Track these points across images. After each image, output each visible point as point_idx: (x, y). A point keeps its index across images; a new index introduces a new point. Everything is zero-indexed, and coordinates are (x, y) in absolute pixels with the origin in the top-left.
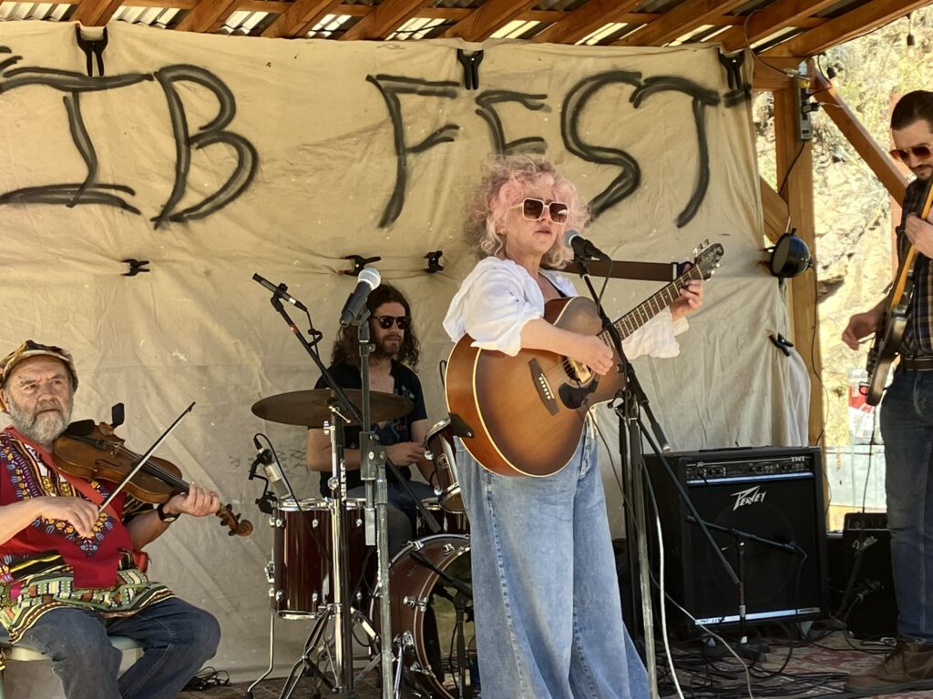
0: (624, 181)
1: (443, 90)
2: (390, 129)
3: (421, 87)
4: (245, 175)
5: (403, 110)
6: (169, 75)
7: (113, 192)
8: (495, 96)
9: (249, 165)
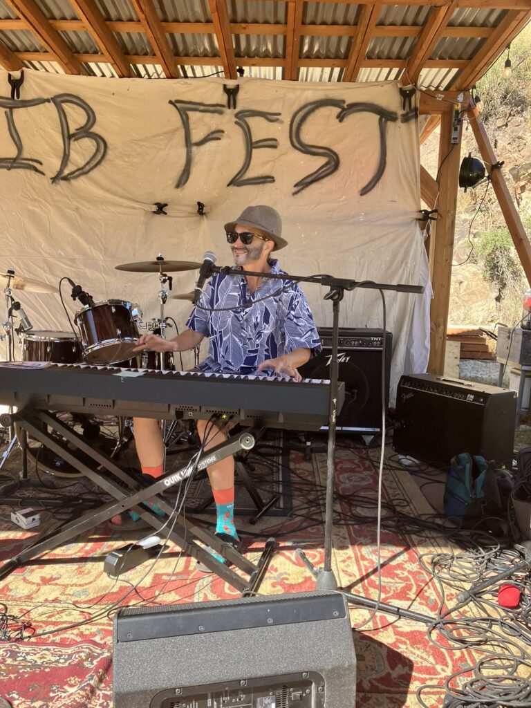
0: (328, 166)
1: (215, 109)
2: (182, 132)
3: (202, 108)
4: (99, 156)
5: (191, 121)
6: (59, 99)
7: (30, 163)
8: (247, 113)
9: (102, 150)
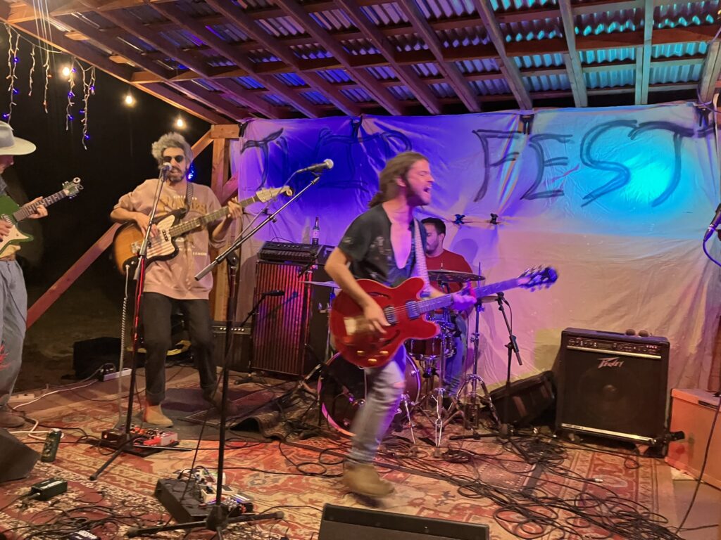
0: (618, 180)
1: (511, 135)
2: (482, 155)
3: (500, 135)
5: (490, 146)
6: (386, 135)
7: (359, 183)
8: (541, 137)
